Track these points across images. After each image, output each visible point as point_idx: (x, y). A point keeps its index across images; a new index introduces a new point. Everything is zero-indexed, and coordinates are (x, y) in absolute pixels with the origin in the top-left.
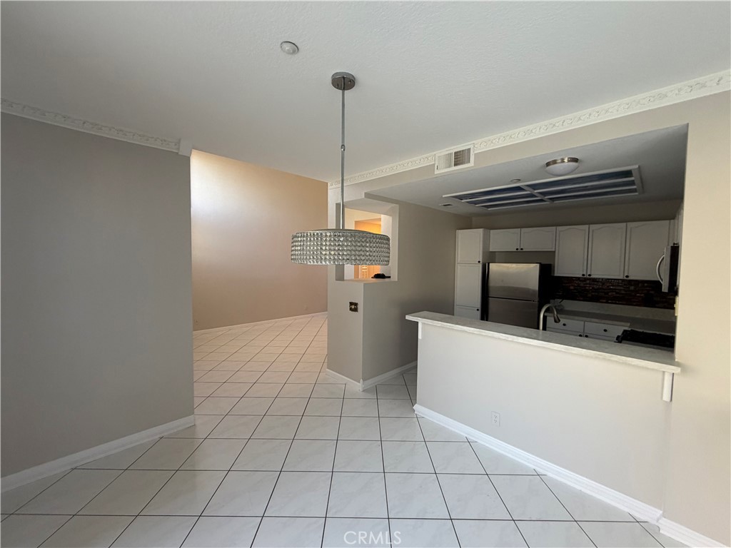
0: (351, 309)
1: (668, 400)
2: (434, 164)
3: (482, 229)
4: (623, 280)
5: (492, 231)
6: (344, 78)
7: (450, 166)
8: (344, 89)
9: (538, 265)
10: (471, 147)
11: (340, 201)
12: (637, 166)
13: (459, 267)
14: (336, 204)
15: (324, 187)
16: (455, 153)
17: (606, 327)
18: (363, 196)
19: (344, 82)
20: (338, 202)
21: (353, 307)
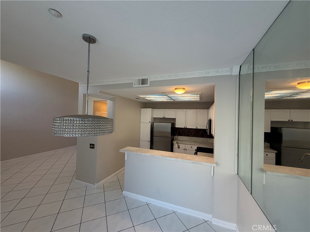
0: (91, 147)
1: (213, 175)
2: (133, 83)
3: (151, 109)
4: (195, 129)
5: (154, 109)
6: (90, 37)
7: (140, 84)
8: (90, 43)
9: (171, 123)
10: (148, 78)
11: (86, 93)
12: (201, 93)
13: (142, 124)
14: (83, 94)
15: (77, 85)
16: (142, 79)
17: (191, 146)
18: (99, 92)
19: (90, 39)
20: (85, 93)
21: (92, 146)
